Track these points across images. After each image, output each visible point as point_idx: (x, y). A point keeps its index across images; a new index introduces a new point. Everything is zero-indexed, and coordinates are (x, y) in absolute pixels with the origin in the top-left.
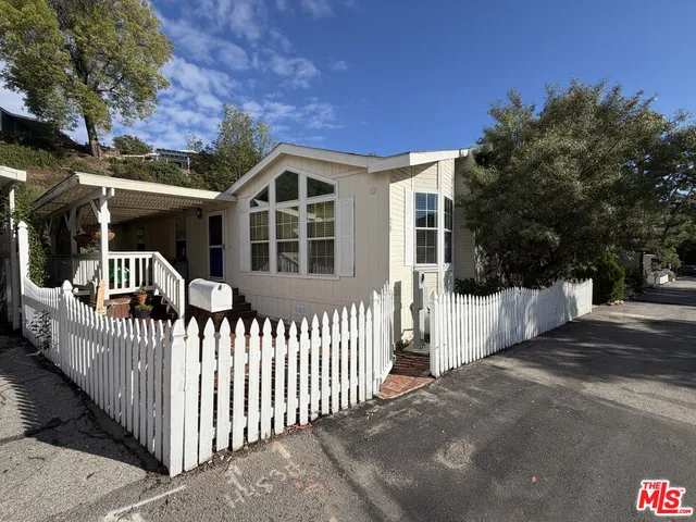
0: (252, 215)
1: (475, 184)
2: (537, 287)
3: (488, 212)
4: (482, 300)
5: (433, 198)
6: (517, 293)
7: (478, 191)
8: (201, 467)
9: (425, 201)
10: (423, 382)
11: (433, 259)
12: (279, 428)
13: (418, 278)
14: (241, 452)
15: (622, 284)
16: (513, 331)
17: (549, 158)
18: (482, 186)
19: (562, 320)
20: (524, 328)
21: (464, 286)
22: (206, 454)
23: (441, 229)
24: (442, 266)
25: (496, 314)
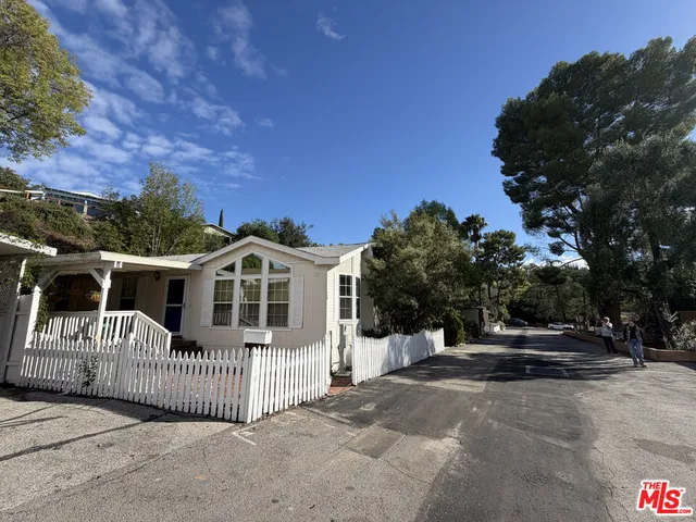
0: (217, 282)
1: (373, 269)
2: (411, 334)
3: (381, 286)
4: (378, 341)
5: (349, 278)
6: (398, 337)
7: (375, 273)
8: (258, 420)
9: (345, 280)
10: (348, 389)
11: (350, 317)
12: (286, 407)
13: (342, 328)
14: (273, 415)
15: (462, 332)
16: (396, 361)
17: (410, 258)
18: (376, 270)
19: (425, 356)
20: (402, 359)
21: (367, 333)
22: (260, 415)
23: (354, 297)
24: (355, 321)
25: (386, 351)
